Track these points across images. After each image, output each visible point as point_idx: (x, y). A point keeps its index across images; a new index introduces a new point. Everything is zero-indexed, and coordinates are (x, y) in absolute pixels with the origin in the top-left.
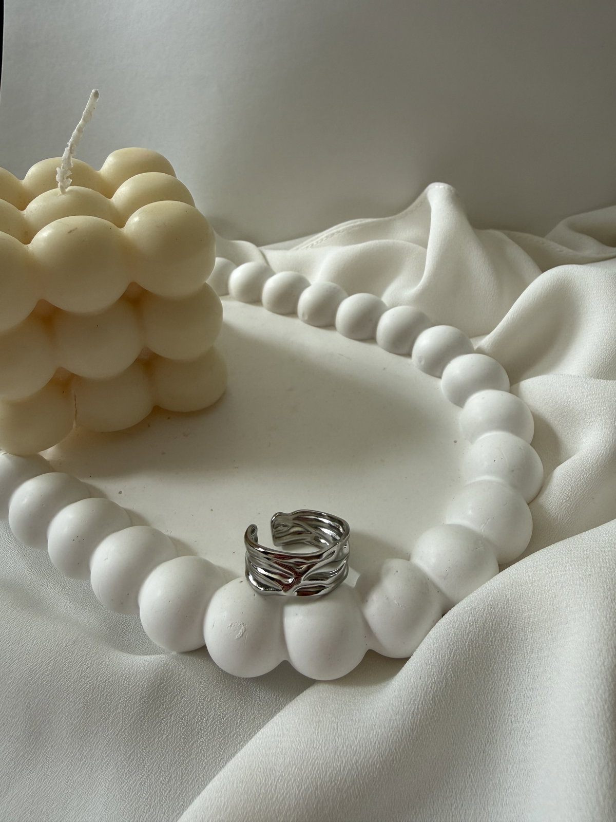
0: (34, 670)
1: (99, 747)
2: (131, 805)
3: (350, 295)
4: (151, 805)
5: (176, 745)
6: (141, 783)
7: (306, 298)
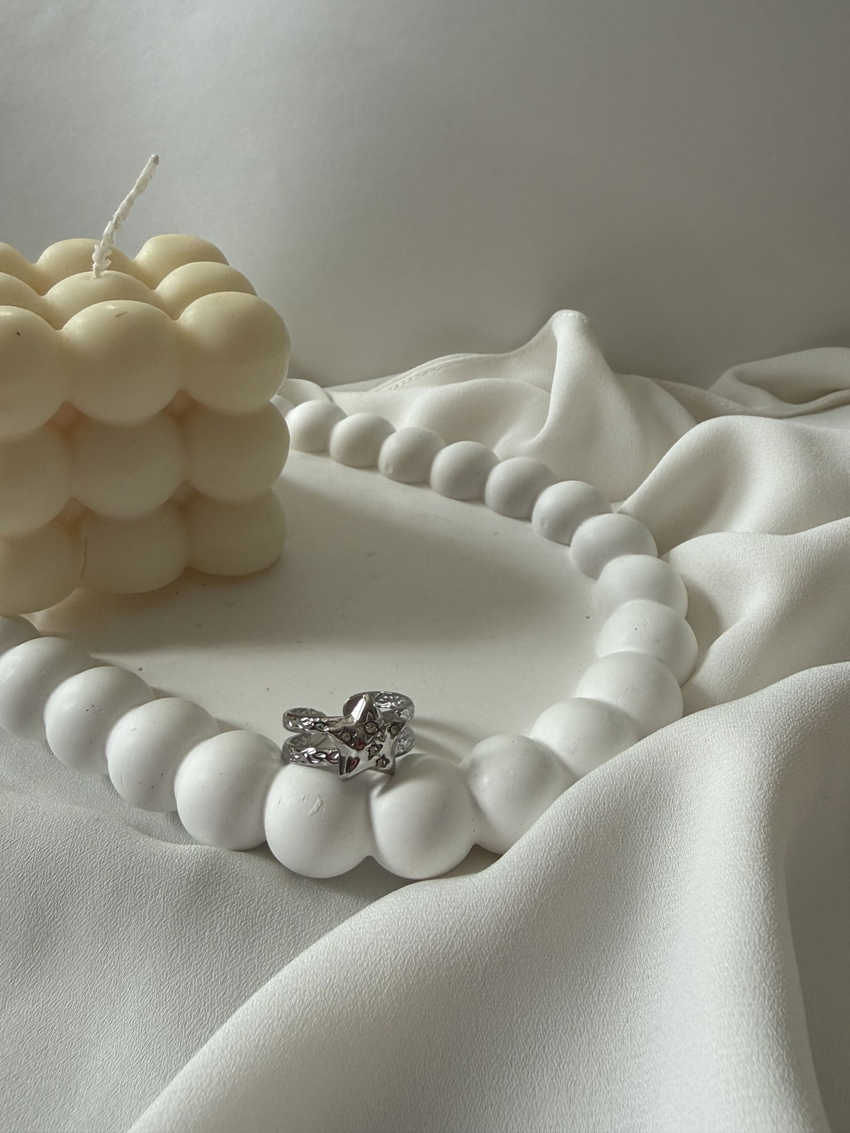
0: (45, 850)
1: (131, 943)
2: (174, 1010)
3: (448, 444)
4: (200, 1009)
5: (232, 940)
6: (187, 984)
7: (390, 447)
